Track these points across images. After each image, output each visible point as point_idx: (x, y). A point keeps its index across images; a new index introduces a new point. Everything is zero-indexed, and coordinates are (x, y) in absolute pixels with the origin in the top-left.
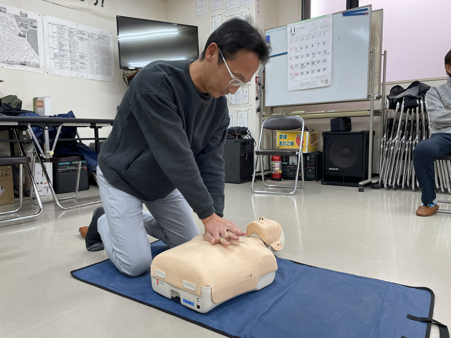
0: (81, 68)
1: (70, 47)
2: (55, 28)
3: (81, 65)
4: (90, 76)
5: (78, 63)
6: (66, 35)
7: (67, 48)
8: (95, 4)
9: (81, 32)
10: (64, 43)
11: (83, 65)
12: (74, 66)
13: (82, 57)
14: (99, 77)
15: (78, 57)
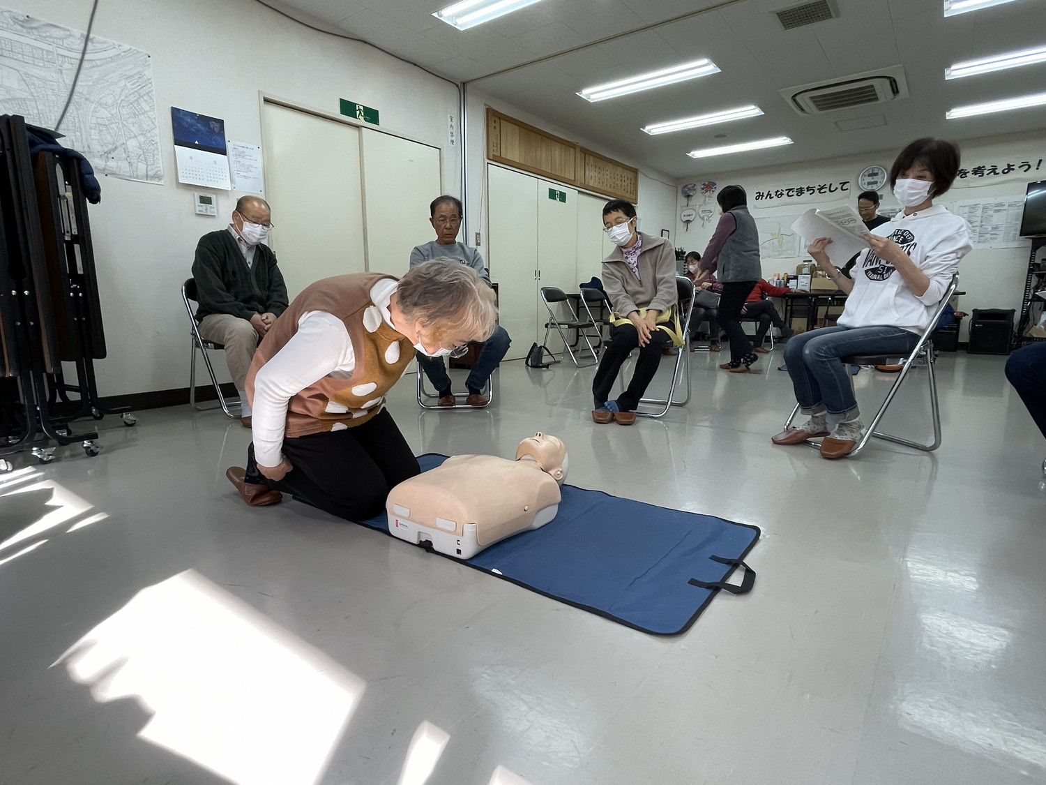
0: (991, 239)
1: (981, 222)
2: (967, 209)
3: (993, 236)
4: (1003, 245)
5: (988, 236)
6: (979, 212)
7: (978, 224)
8: (1025, 171)
9: (997, 205)
10: (974, 220)
11: (995, 236)
12: (982, 238)
13: (993, 228)
14: (1016, 244)
15: (990, 228)
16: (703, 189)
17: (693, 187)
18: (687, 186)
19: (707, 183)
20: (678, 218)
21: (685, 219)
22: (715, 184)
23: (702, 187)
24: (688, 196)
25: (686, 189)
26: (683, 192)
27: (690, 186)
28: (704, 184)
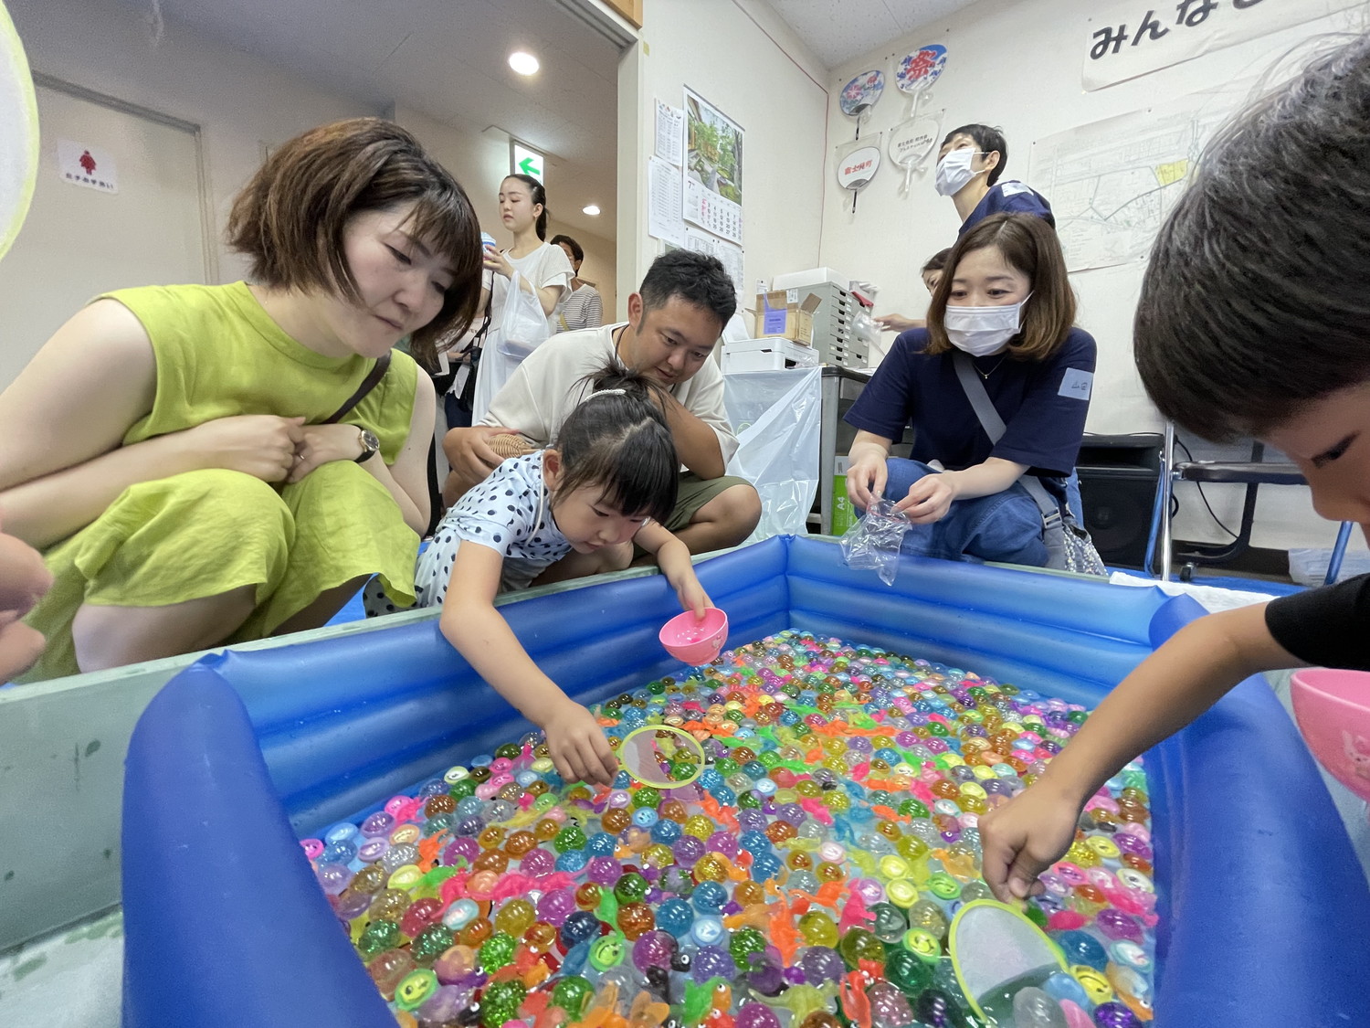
16: (902, 76)
17: (871, 80)
18: (856, 80)
19: (915, 54)
20: (831, 184)
21: (847, 180)
22: (941, 49)
23: (901, 69)
24: (860, 109)
25: (853, 93)
26: (844, 103)
27: (863, 81)
28: (908, 60)
